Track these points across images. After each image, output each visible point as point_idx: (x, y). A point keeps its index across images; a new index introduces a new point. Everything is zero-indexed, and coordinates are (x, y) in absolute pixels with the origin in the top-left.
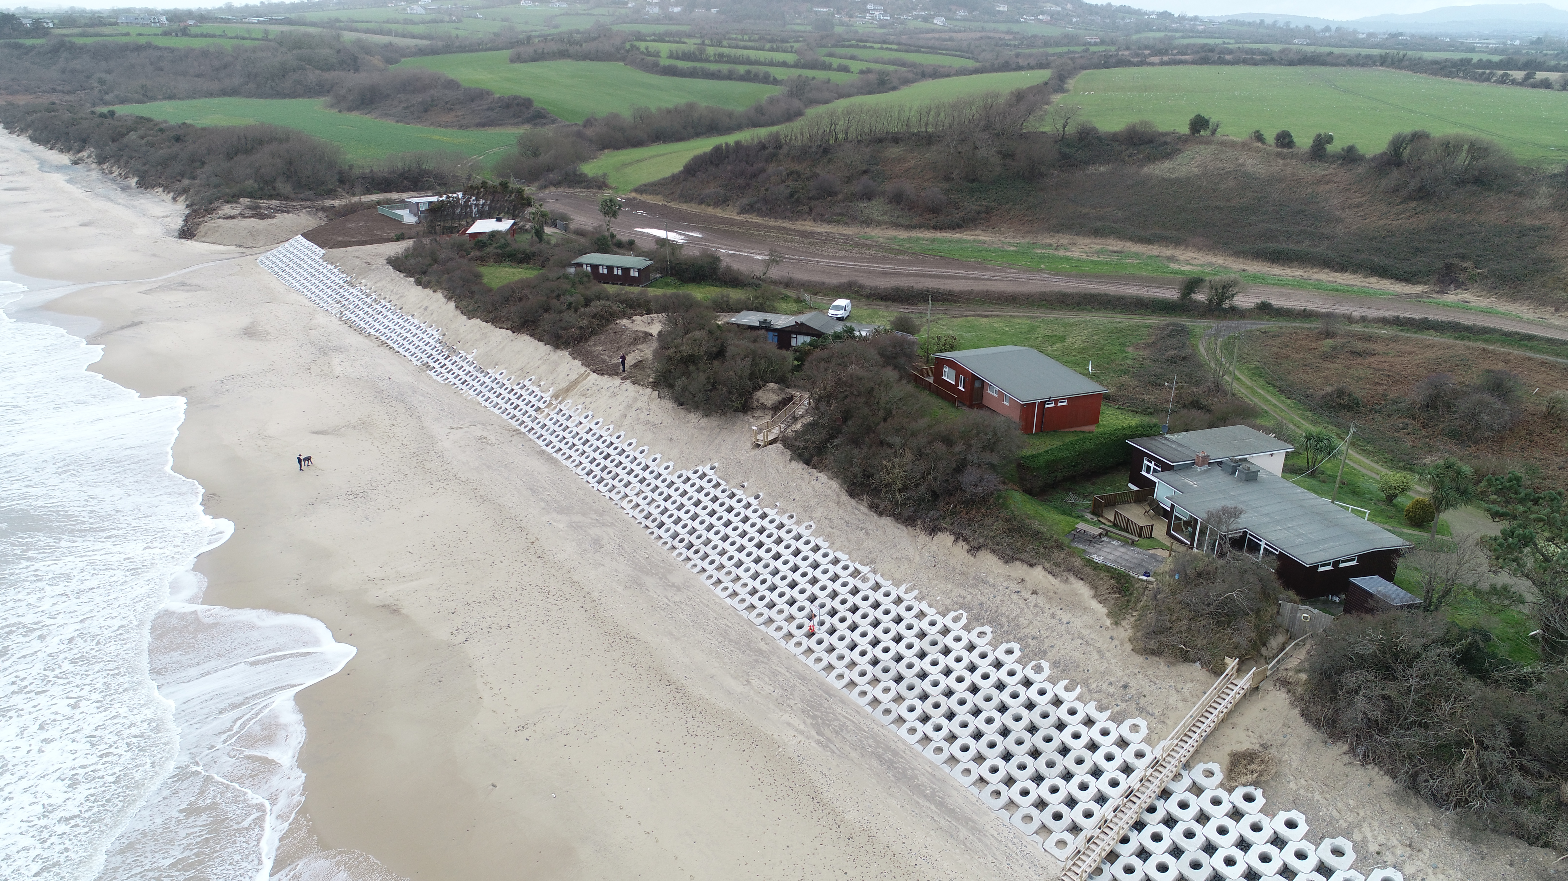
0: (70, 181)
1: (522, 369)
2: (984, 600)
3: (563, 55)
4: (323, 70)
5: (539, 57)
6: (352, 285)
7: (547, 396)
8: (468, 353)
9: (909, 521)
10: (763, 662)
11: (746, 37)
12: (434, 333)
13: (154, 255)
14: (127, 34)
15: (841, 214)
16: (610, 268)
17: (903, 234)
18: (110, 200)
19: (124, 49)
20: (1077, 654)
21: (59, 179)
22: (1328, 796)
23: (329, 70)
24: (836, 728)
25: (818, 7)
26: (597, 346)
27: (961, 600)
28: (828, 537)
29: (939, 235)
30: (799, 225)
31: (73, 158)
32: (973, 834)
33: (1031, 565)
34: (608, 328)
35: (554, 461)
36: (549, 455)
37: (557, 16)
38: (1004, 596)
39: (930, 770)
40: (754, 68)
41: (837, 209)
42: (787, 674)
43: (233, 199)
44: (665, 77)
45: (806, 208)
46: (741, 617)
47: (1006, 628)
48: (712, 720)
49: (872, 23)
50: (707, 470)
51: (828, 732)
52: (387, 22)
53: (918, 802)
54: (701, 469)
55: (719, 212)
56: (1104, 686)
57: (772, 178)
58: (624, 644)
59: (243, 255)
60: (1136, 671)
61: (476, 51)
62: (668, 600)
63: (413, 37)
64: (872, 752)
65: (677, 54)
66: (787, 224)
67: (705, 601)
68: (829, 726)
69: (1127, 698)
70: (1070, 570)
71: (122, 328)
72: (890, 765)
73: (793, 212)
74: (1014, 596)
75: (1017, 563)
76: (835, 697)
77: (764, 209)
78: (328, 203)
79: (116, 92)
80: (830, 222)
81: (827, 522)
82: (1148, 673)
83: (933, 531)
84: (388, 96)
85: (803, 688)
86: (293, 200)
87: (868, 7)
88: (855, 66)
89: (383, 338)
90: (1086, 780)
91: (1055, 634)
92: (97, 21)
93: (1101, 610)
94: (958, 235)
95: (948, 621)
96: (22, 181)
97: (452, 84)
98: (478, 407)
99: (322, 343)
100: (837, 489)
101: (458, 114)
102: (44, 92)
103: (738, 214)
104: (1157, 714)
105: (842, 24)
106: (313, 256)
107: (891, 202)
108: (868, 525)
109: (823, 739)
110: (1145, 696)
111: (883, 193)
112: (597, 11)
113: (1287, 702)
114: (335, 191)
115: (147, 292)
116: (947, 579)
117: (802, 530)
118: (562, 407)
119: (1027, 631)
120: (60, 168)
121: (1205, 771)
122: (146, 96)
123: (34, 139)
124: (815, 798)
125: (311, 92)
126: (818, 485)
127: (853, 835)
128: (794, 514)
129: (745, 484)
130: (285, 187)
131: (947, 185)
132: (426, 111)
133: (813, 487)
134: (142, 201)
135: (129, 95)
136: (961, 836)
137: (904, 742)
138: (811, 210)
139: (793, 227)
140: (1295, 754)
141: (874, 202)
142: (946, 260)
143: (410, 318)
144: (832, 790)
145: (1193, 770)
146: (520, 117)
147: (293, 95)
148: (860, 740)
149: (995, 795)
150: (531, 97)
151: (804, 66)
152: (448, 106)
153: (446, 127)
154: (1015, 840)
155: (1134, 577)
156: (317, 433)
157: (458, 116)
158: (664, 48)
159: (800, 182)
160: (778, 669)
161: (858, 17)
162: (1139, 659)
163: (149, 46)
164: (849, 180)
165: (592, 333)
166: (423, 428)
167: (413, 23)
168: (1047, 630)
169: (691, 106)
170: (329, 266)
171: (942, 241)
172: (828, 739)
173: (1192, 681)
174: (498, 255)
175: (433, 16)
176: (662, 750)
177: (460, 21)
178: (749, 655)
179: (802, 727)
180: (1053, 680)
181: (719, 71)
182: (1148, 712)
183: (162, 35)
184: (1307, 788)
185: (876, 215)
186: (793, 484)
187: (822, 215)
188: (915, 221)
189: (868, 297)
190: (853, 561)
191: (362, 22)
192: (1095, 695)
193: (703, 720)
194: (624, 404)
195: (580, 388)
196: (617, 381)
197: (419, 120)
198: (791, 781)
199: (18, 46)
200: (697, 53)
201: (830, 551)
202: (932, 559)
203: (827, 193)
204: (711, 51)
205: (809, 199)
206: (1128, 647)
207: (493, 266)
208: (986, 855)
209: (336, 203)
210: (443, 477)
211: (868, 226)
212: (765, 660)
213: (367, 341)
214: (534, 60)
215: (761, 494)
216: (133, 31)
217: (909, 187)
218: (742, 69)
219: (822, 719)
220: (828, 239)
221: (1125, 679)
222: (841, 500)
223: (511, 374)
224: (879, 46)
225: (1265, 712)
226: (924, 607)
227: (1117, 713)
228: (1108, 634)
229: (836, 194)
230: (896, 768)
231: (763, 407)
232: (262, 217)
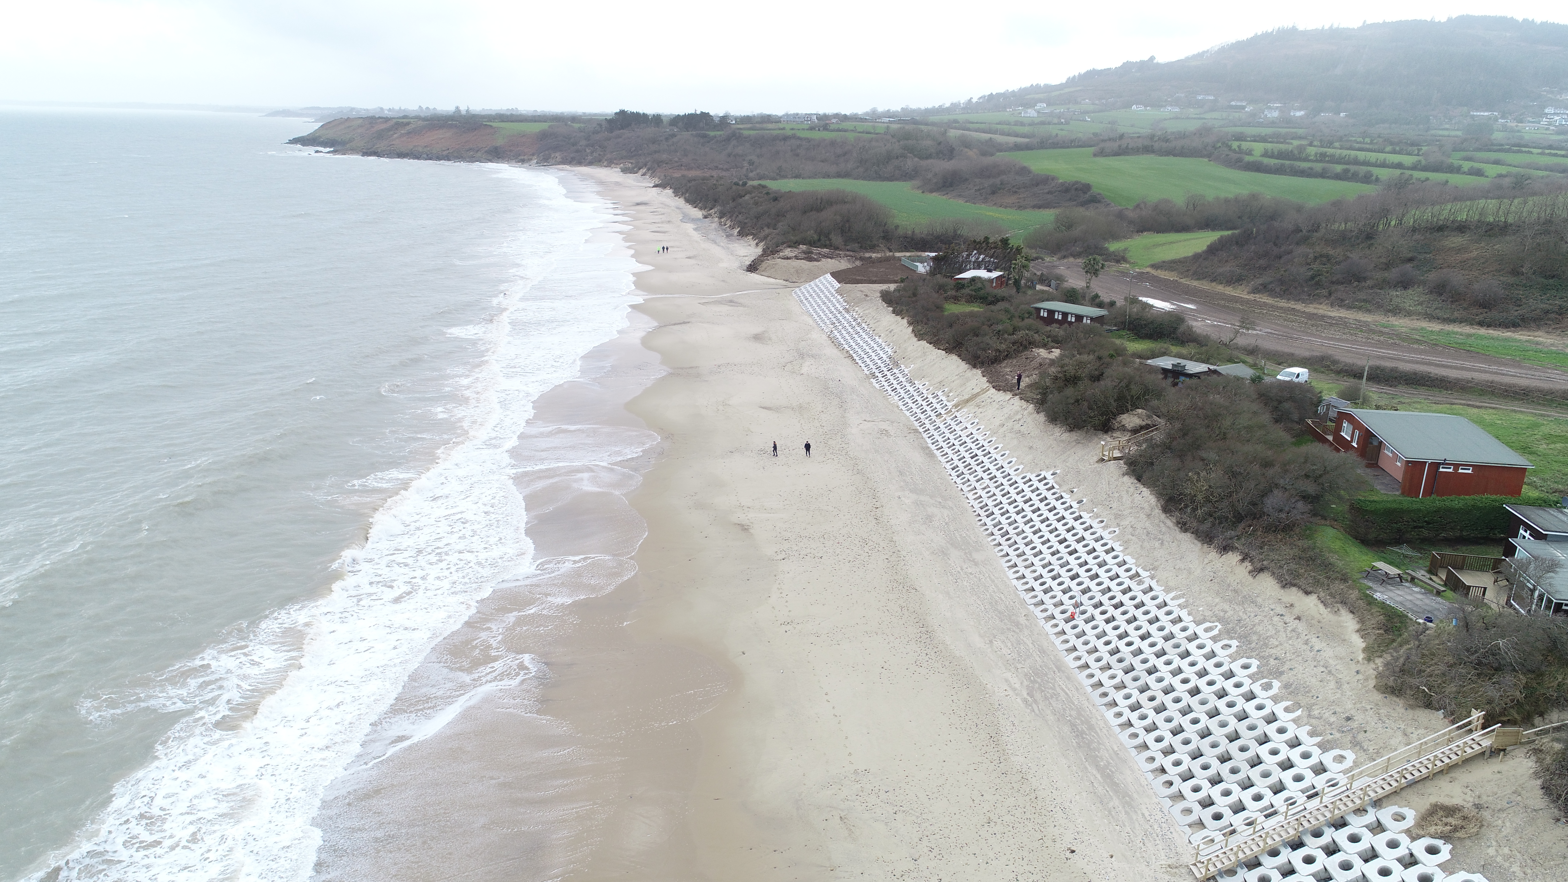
0: (695, 229)
1: (940, 382)
2: (1244, 617)
3: (1147, 150)
4: (921, 158)
5: (1123, 152)
6: (847, 311)
7: (950, 405)
8: (906, 367)
9: (1206, 538)
10: (1014, 631)
11: (1368, 140)
12: (889, 350)
13: (723, 281)
14: (784, 129)
15: (1365, 301)
16: (1065, 315)
17: (1436, 327)
18: (716, 243)
19: (775, 138)
20: (1313, 680)
21: (689, 227)
22: (1529, 871)
23: (927, 158)
24: (1048, 695)
25: (1477, 110)
26: (1008, 369)
27: (1222, 614)
28: (1126, 544)
29: (1483, 331)
30: (1311, 309)
31: (705, 213)
32: (1124, 807)
33: (1307, 593)
34: (1023, 354)
35: (931, 455)
36: (931, 451)
37: (1165, 120)
38: (1265, 616)
39: (1116, 749)
40: (1353, 168)
41: (1362, 295)
42: (1031, 646)
43: (794, 244)
44: (1247, 173)
45: (1325, 292)
46: (1018, 596)
47: (1253, 645)
48: (941, 660)
49: (1547, 129)
50: (1048, 475)
51: (1038, 696)
52: (997, 124)
53: (1086, 768)
54: (1043, 474)
55: (1229, 291)
56: (1327, 714)
57: (1296, 260)
58: (904, 591)
59: (786, 287)
60: (1368, 707)
61: (1068, 147)
62: (962, 569)
63: (1017, 135)
64: (1069, 721)
65: (1273, 153)
66: (1299, 306)
67: (993, 577)
68: (1043, 691)
69: (1345, 729)
70: (1344, 602)
71: (675, 324)
72: (1080, 735)
73: (1309, 295)
74: (1276, 619)
75: (1294, 589)
76: (1063, 672)
77: (1278, 290)
78: (867, 255)
79: (758, 171)
80: (1349, 308)
81: (1131, 530)
82: (1381, 711)
83: (1225, 549)
84: (967, 180)
85: (1038, 659)
86: (841, 250)
87: (1546, 111)
88: (1492, 171)
89: (851, 352)
90: (1263, 793)
91: (1300, 658)
92: (767, 119)
93: (1359, 643)
94: (1509, 334)
95: (1200, 630)
96: (666, 227)
97: (1024, 171)
98: (896, 409)
99: (804, 351)
100: (1154, 503)
101: (1021, 196)
102: (710, 169)
103: (1249, 293)
104: (1371, 750)
105: (1505, 128)
106: (831, 288)
107: (1431, 292)
108: (1167, 538)
109: (1030, 699)
110: (1365, 732)
111: (1424, 283)
112: (1208, 116)
113: (1532, 771)
114: (878, 246)
115: (703, 304)
116: (1218, 593)
117: (1105, 534)
118: (957, 414)
119: (1273, 651)
120: (694, 220)
121: (1396, 814)
122: (780, 174)
123: (687, 201)
124: (994, 738)
125: (906, 176)
126: (1137, 498)
127: (1009, 773)
128: (1105, 520)
129: (1075, 490)
130: (837, 239)
131: (1511, 280)
132: (993, 193)
133: (1133, 500)
134: (736, 245)
135: (766, 173)
136: (1111, 805)
137: (1106, 722)
138: (1330, 294)
139: (1307, 310)
140: (1511, 822)
141: (1410, 291)
142: (1471, 353)
143: (877, 338)
144: (1013, 736)
145: (1383, 810)
146: (1075, 200)
147: (891, 178)
148: (1064, 709)
149: (1168, 785)
150: (1091, 184)
151: (1425, 169)
152: (1014, 189)
153: (1006, 207)
154: (1164, 825)
155: (1411, 619)
156: (763, 408)
157: (1020, 198)
158: (1258, 148)
159: (1329, 266)
160: (1025, 639)
161: (1529, 122)
162: (1377, 697)
163: (794, 137)
164: (1387, 266)
165: (1007, 357)
166: (844, 417)
167: (1022, 124)
168: (1294, 653)
169: (1254, 197)
170: (839, 297)
171: (1482, 338)
172: (1035, 701)
173: (1426, 728)
174: (971, 296)
175: (1043, 119)
176: (885, 668)
177: (1067, 123)
178: (1005, 623)
179: (1017, 686)
180: (1276, 699)
181: (1311, 169)
182: (1362, 747)
183: (807, 130)
184: (1507, 858)
185: (1408, 304)
186: (1117, 495)
187: (1342, 300)
188: (1456, 314)
189: (1338, 372)
190: (1138, 566)
191: (977, 123)
192: (1313, 721)
193: (934, 658)
194: (1006, 416)
195: (978, 400)
196: (1009, 395)
197: (985, 201)
198: (980, 719)
199: (705, 136)
200: (1296, 152)
201: (1121, 555)
202: (1212, 574)
203: (1355, 277)
204: (1312, 151)
205: (1333, 283)
206: (1372, 683)
207: (963, 304)
208: (1125, 826)
209: (874, 255)
210: (837, 452)
211: (1395, 315)
212: (1017, 631)
213: (839, 353)
214: (1116, 154)
215: (1085, 500)
216: (788, 127)
217: (1457, 278)
218: (1339, 168)
219: (1040, 685)
220: (1342, 324)
221: (1353, 712)
222: (1153, 513)
223: (930, 385)
224: (1540, 151)
225: (1499, 775)
226: (1184, 614)
227: (1328, 741)
228: (1355, 668)
229: (1365, 279)
230: (1083, 738)
231: (1123, 429)
232: (810, 259)
